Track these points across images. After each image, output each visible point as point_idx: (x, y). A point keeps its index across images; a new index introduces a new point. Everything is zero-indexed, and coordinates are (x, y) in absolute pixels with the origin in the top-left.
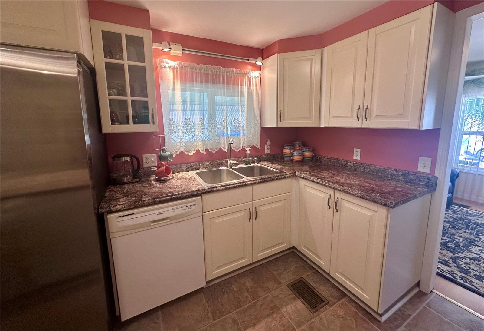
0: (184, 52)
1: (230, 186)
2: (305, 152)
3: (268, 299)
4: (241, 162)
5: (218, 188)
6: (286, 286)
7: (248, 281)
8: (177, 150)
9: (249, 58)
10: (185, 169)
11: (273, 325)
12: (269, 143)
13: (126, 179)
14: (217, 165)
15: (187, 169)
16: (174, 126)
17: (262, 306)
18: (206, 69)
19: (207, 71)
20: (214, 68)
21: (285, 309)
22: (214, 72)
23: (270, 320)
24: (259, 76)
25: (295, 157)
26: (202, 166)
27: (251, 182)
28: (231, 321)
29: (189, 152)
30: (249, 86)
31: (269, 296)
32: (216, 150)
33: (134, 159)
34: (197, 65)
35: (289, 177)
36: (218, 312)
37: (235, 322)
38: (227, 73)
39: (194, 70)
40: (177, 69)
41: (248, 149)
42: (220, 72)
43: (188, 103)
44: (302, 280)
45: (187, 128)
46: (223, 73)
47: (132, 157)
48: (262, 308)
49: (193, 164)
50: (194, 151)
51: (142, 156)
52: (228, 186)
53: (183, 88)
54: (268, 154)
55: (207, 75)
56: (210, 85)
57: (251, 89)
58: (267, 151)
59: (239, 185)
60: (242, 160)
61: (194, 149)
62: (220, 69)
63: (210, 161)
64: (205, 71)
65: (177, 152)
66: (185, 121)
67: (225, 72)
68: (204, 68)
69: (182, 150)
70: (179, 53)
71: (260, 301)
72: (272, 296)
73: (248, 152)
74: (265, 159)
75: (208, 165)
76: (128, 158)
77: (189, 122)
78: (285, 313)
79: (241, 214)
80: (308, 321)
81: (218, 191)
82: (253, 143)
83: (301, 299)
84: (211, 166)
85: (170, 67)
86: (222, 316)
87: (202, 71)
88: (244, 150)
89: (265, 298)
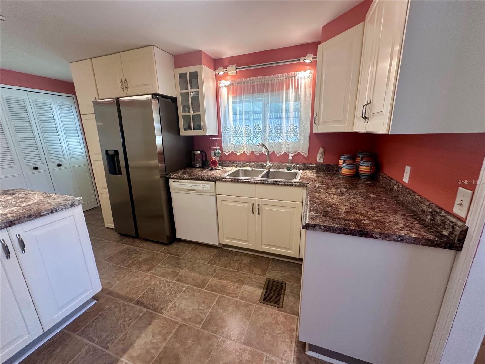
0: (237, 70)
1: (235, 180)
2: (362, 166)
3: (245, 275)
4: (285, 167)
5: (226, 179)
6: (266, 278)
7: (247, 260)
8: (229, 150)
9: (300, 58)
10: (235, 165)
11: (229, 286)
12: (321, 150)
13: (198, 165)
14: (261, 166)
15: (237, 165)
16: (228, 131)
17: (237, 275)
18: (252, 82)
19: (253, 83)
20: (259, 79)
21: (246, 286)
22: (259, 82)
23: (231, 283)
24: (310, 76)
25: (343, 170)
26: (248, 165)
27: (254, 181)
28: (213, 269)
29: (238, 153)
30: (297, 89)
31: (247, 274)
32: (259, 153)
33: (203, 153)
34: (246, 79)
35: (297, 186)
36: (214, 261)
37: (215, 270)
38: (271, 80)
39: (242, 84)
40: (230, 86)
41: (291, 155)
42: (265, 81)
43: (238, 113)
44: (283, 284)
45: (236, 133)
46: (268, 82)
47: (202, 152)
48: (235, 276)
49: (242, 162)
50: (242, 152)
51: (211, 152)
52: (234, 180)
53: (234, 101)
54: (320, 164)
55: (253, 86)
56: (256, 95)
57: (299, 92)
58: (320, 160)
59: (242, 181)
60: (285, 165)
61: (241, 150)
62: (265, 78)
63: (256, 162)
64: (252, 83)
65: (230, 151)
66: (235, 128)
67: (270, 80)
68: (250, 81)
69: (232, 150)
70: (234, 73)
71: (239, 273)
72: (249, 276)
73: (290, 158)
74: (315, 169)
75: (253, 165)
76: (199, 152)
77: (239, 128)
78: (243, 288)
79: (246, 205)
80: (250, 302)
81: (226, 181)
82: (299, 150)
83: (265, 291)
84: (255, 166)
85: (225, 86)
86: (213, 264)
87: (249, 84)
88: (286, 155)
89: (243, 274)
